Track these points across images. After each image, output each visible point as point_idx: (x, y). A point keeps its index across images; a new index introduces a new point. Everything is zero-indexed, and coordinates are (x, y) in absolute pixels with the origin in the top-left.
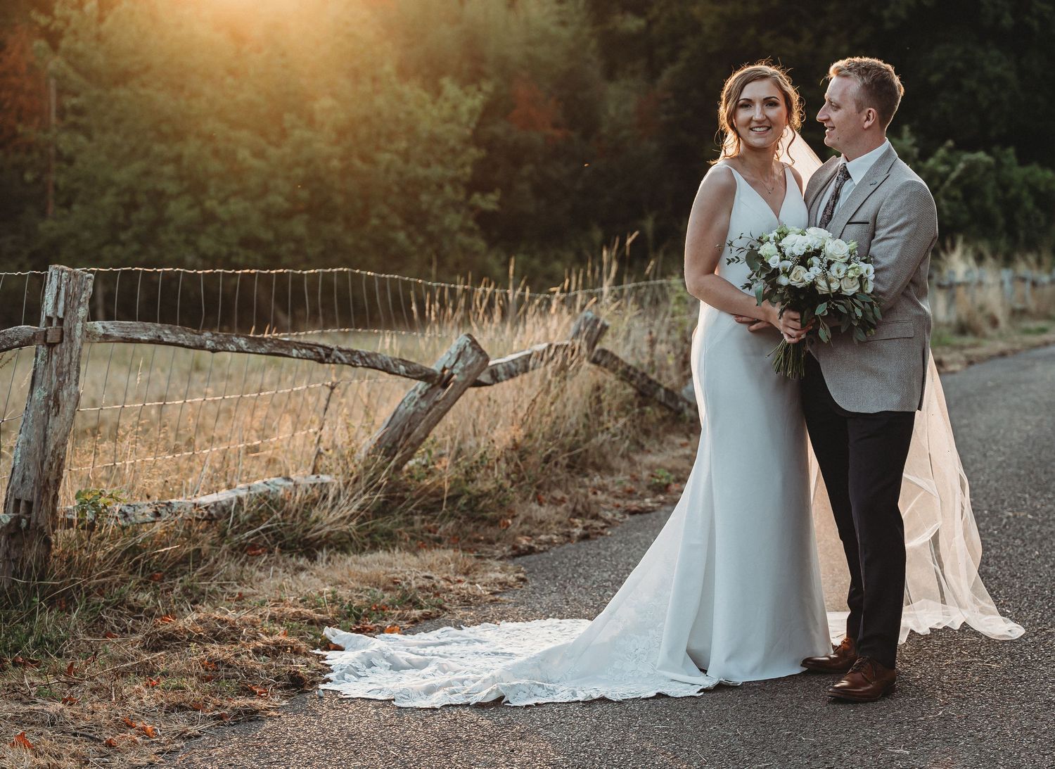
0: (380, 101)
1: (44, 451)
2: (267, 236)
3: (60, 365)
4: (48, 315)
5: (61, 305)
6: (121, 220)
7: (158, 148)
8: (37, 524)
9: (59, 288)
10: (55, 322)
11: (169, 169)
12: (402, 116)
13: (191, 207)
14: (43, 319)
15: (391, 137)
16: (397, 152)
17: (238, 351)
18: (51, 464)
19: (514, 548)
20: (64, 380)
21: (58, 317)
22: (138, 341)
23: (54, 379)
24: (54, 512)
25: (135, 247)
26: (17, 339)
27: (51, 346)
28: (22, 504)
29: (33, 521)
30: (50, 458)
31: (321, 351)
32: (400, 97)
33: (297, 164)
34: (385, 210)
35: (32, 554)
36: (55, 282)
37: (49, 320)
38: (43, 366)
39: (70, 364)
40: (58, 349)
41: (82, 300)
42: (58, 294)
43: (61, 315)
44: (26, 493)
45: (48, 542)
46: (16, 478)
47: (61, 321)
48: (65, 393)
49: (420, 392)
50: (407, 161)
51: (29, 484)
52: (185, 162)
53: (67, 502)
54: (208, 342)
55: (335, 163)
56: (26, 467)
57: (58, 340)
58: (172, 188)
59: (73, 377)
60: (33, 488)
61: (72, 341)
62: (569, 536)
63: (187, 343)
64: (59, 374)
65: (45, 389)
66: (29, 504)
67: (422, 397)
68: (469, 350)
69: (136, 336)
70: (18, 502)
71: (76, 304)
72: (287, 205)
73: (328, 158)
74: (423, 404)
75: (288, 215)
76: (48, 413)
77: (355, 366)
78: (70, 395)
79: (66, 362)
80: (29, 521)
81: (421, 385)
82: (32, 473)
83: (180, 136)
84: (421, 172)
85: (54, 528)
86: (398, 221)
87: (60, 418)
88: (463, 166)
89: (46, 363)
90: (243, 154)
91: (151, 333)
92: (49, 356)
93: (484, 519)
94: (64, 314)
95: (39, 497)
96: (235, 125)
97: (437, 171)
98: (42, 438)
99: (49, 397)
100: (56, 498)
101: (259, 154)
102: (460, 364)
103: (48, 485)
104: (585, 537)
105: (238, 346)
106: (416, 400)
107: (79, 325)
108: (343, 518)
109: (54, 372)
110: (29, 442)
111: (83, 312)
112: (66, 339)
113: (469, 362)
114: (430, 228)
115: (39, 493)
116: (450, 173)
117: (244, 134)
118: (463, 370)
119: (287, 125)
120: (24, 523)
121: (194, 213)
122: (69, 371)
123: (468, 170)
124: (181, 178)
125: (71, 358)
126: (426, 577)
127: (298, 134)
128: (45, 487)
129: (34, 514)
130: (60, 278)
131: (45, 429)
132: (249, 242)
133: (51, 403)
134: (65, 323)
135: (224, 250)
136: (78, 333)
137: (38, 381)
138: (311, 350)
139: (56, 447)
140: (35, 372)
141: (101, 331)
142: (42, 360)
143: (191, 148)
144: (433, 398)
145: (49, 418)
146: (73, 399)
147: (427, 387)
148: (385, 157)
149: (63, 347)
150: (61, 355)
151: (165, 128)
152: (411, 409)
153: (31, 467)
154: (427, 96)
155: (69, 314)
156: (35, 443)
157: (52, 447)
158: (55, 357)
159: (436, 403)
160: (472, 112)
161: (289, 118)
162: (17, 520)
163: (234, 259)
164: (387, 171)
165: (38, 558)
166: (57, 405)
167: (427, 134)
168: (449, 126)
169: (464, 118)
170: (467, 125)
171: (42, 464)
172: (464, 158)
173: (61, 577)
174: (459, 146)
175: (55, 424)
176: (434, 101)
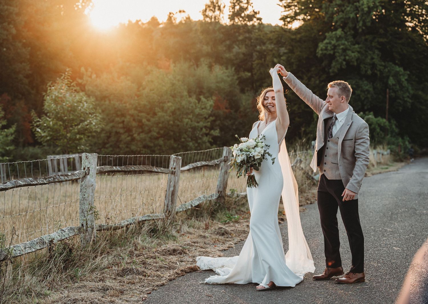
0: (184, 103)
2: (152, 145)
3: (227, 165)
5: (227, 154)
6: (106, 141)
7: (117, 119)
8: (223, 196)
9: (227, 151)
11: (121, 125)
12: (190, 107)
13: (128, 136)
14: (223, 156)
15: (187, 114)
16: (190, 119)
23: (226, 168)
24: (225, 194)
25: (111, 149)
27: (225, 162)
28: (220, 192)
32: (190, 103)
33: (160, 123)
34: (186, 136)
36: (226, 150)
37: (225, 157)
38: (223, 166)
43: (227, 156)
44: (221, 190)
45: (225, 199)
46: (219, 187)
47: (227, 157)
50: (192, 121)
51: (221, 188)
52: (125, 123)
53: (228, 192)
55: (171, 122)
56: (220, 185)
58: (122, 131)
61: (229, 161)
64: (227, 167)
66: (221, 192)
70: (219, 191)
72: (157, 135)
73: (169, 121)
75: (157, 138)
76: (225, 174)
82: (222, 186)
83: (123, 115)
84: (196, 124)
85: (225, 197)
86: (190, 140)
88: (208, 122)
90: (144, 120)
92: (225, 164)
94: (228, 155)
96: (140, 112)
97: (201, 124)
98: (224, 179)
99: (225, 172)
100: (226, 191)
101: (149, 120)
103: (225, 188)
107: (231, 158)
110: (221, 180)
111: (231, 155)
114: (199, 141)
115: (223, 189)
116: (204, 125)
117: (143, 114)
119: (156, 111)
120: (220, 195)
121: (129, 138)
123: (209, 123)
124: (124, 128)
127: (160, 114)
129: (222, 194)
130: (227, 149)
131: (224, 177)
132: (145, 147)
135: (139, 149)
143: (127, 119)
148: (186, 120)
151: (119, 113)
154: (197, 101)
156: (222, 180)
157: (225, 181)
160: (211, 106)
161: (157, 109)
162: (219, 196)
163: (142, 152)
164: (187, 124)
165: (224, 202)
166: (226, 172)
167: (197, 113)
168: (204, 110)
169: (208, 108)
170: (209, 110)
171: (224, 184)
172: (208, 120)
173: (228, 205)
174: (207, 117)
175: (226, 176)
176: (199, 103)
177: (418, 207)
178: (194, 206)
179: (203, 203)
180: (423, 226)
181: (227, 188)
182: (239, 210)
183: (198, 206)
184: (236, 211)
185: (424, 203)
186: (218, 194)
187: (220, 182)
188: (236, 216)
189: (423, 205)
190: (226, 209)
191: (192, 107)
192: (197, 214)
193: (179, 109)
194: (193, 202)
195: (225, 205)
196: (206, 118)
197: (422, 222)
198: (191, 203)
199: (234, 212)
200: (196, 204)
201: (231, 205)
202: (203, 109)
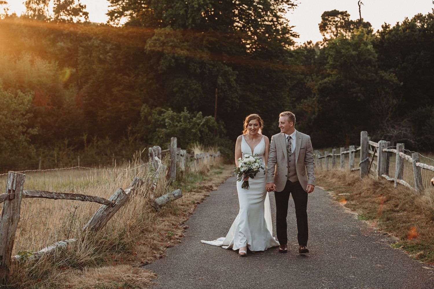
1: (7, 238)
3: (14, 207)
4: (9, 189)
5: (14, 185)
8: (5, 264)
9: (13, 180)
10: (12, 191)
16: (4, 115)
17: (63, 199)
18: (10, 242)
19: (142, 263)
20: (15, 212)
21: (13, 190)
22: (36, 197)
23: (12, 212)
24: (10, 259)
26: (4, 199)
27: (10, 200)
29: (3, 263)
30: (9, 240)
31: (83, 196)
32: (5, 97)
36: (12, 177)
37: (9, 191)
38: (7, 207)
39: (17, 206)
40: (13, 201)
41: (22, 184)
42: (13, 181)
43: (14, 189)
45: (8, 270)
47: (14, 191)
48: (15, 217)
49: (104, 209)
54: (55, 196)
57: (13, 198)
59: (18, 211)
60: (3, 251)
61: (18, 198)
62: (155, 257)
63: (49, 197)
64: (13, 210)
65: (8, 216)
66: (2, 257)
67: (105, 210)
68: (122, 194)
69: (36, 195)
71: (20, 185)
74: (105, 213)
76: (9, 224)
77: (92, 202)
78: (17, 217)
79: (16, 206)
81: (104, 206)
84: (12, 121)
85: (10, 265)
87: (13, 226)
89: (8, 206)
91: (39, 194)
92: (10, 203)
93: (128, 252)
94: (15, 189)
95: (5, 254)
98: (7, 233)
99: (9, 218)
100: (11, 254)
102: (119, 199)
103: (9, 249)
104: (161, 257)
105: (63, 197)
106: (103, 211)
107: (21, 192)
108: (89, 255)
109: (12, 209)
110: (2, 234)
111: (22, 188)
112: (16, 198)
113: (122, 198)
114: (15, 140)
115: (5, 253)
118: (120, 201)
122: (17, 209)
123: (27, 121)
125: (18, 204)
126: (128, 276)
128: (7, 251)
129: (3, 260)
130: (14, 176)
131: (8, 230)
133: (10, 220)
134: (16, 192)
136: (20, 195)
137: (5, 213)
138: (80, 196)
139: (11, 236)
140: (3, 209)
141: (26, 194)
142: (7, 205)
144: (109, 210)
145: (9, 226)
146: (18, 219)
147: (107, 207)
149: (15, 200)
150: (14, 203)
152: (101, 214)
153: (2, 244)
154: (13, 96)
155: (17, 188)
156: (4, 235)
157: (10, 236)
158: (12, 204)
159: (110, 212)
165: (7, 276)
166: (12, 221)
167: (13, 109)
168: (20, 106)
169: (26, 103)
170: (27, 105)
171: (7, 242)
172: (26, 117)
173: (14, 283)
174: (24, 113)
175: (11, 228)
176: (15, 98)
191: (7, 101)
196: (23, 115)
201: (21, 281)
202: (20, 104)
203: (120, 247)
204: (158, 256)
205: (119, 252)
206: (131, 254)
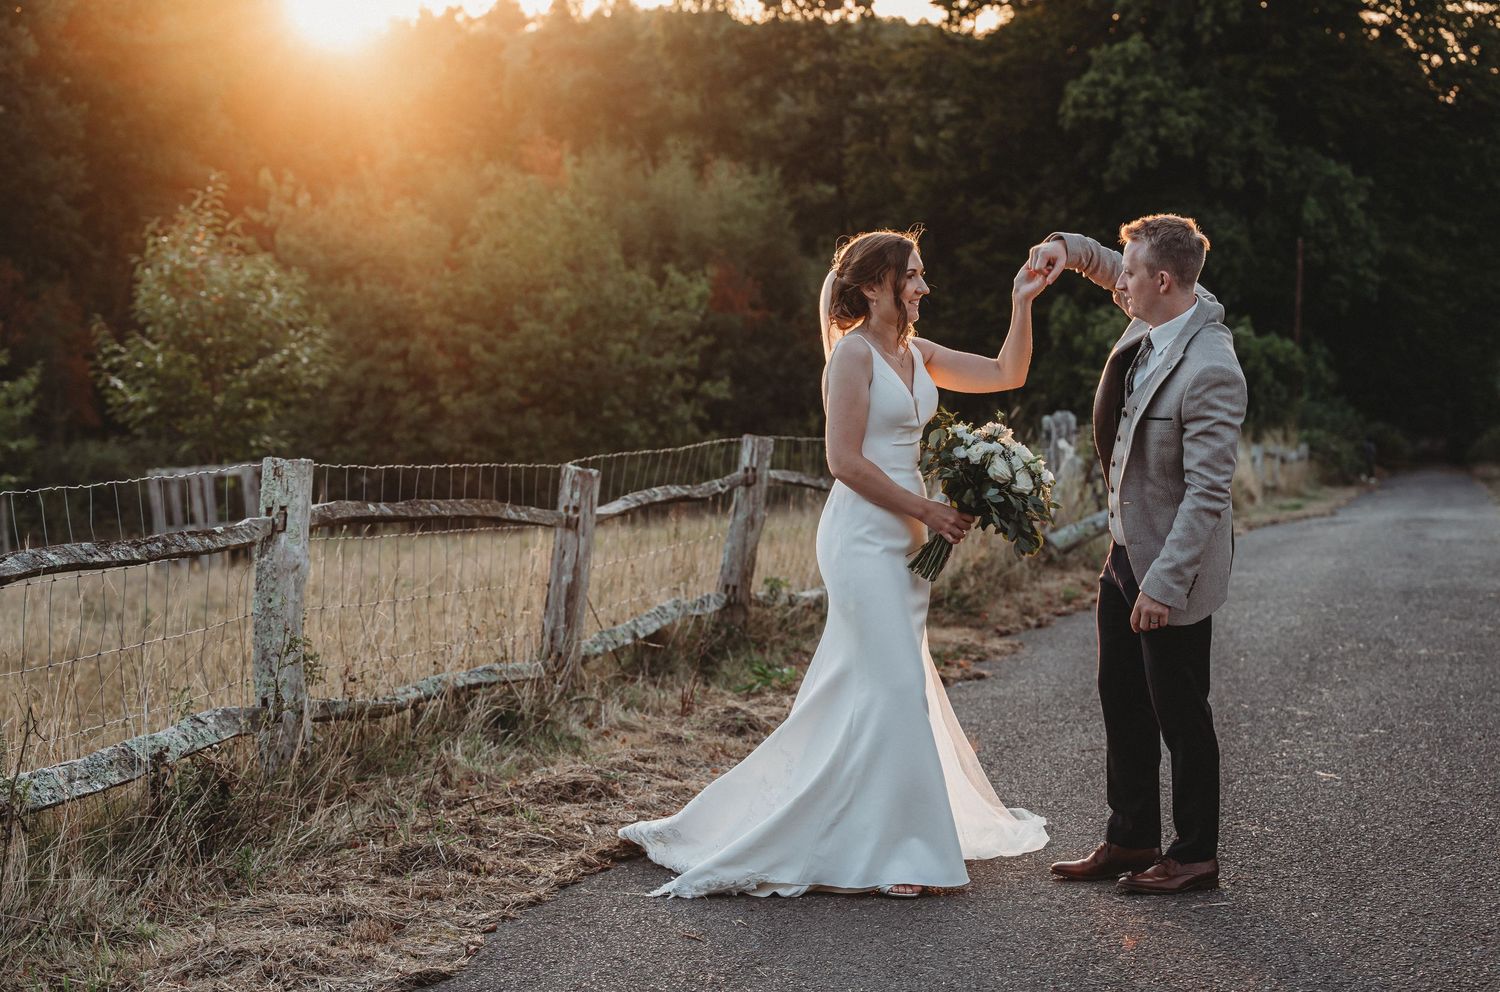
0: (609, 288)
1: (744, 553)
2: (502, 431)
3: (754, 498)
4: (746, 466)
5: (754, 459)
6: (346, 419)
7: (385, 345)
8: (740, 601)
9: (752, 450)
10: (750, 472)
11: (396, 366)
12: (631, 304)
13: (422, 403)
14: (741, 468)
15: (621, 326)
16: (629, 342)
18: (748, 562)
19: (997, 631)
20: (757, 508)
22: (791, 483)
23: (751, 507)
24: (749, 594)
25: (363, 446)
27: (748, 486)
28: (730, 590)
29: (738, 599)
30: (748, 558)
32: (630, 287)
33: (528, 357)
34: (618, 402)
35: (740, 618)
36: (750, 445)
37: (746, 470)
38: (742, 499)
39: (760, 497)
40: (753, 487)
41: (767, 457)
42: (751, 453)
43: (754, 465)
44: (734, 580)
45: (747, 613)
46: (726, 571)
47: (754, 470)
50: (636, 351)
51: (736, 574)
52: (411, 358)
53: (759, 590)
55: (568, 355)
56: (733, 564)
57: (753, 482)
58: (399, 385)
60: (736, 578)
61: (761, 482)
62: (1028, 626)
64: (754, 503)
65: (744, 514)
66: (735, 588)
70: (727, 587)
71: (764, 459)
72: (520, 399)
73: (558, 352)
75: (519, 410)
76: (747, 529)
78: (760, 517)
79: (758, 494)
80: (735, 599)
82: (737, 568)
83: (404, 332)
84: (653, 361)
85: (750, 605)
86: (631, 413)
87: (754, 532)
88: (692, 353)
89: (745, 497)
90: (475, 349)
92: (747, 493)
93: (970, 613)
94: (758, 464)
95: (741, 583)
96: (463, 319)
97: (669, 360)
98: (742, 546)
99: (747, 518)
100: (750, 583)
101: (490, 348)
103: (747, 575)
107: (766, 472)
109: (751, 502)
110: (734, 548)
111: (768, 464)
112: (758, 481)
114: (662, 418)
115: (741, 580)
116: (680, 362)
117: (472, 329)
119: (516, 317)
120: (732, 600)
121: (424, 410)
122: (760, 502)
123: (696, 358)
124: (406, 374)
125: (761, 493)
127: (530, 326)
128: (744, 577)
129: (738, 594)
130: (753, 443)
131: (745, 539)
132: (479, 438)
133: (749, 522)
134: (757, 471)
135: (458, 446)
136: (766, 477)
137: (739, 509)
139: (751, 550)
141: (774, 476)
142: (742, 495)
143: (418, 343)
146: (762, 519)
148: (617, 348)
149: (756, 486)
150: (755, 492)
151: (390, 324)
153: (736, 564)
154: (653, 283)
155: (760, 464)
156: (738, 547)
157: (749, 551)
158: (751, 493)
160: (701, 298)
161: (519, 311)
162: (728, 600)
163: (467, 456)
164: (620, 360)
165: (745, 622)
166: (752, 522)
167: (655, 323)
168: (676, 313)
169: (693, 304)
170: (696, 311)
171: (743, 561)
172: (692, 346)
173: (758, 633)
174: (688, 335)
175: (751, 535)
176: (660, 288)
177: (1400, 637)
178: (641, 635)
179: (673, 624)
180: (1418, 701)
181: (756, 574)
182: (796, 650)
183: (658, 636)
184: (784, 653)
185: (1420, 623)
186: (725, 597)
187: (730, 556)
188: (785, 670)
189: (1419, 628)
190: (753, 645)
191: (638, 301)
192: (653, 663)
193: (593, 310)
194: (640, 623)
195: (750, 633)
196: (684, 341)
197: (1413, 685)
198: (633, 628)
199: (779, 655)
200: (651, 630)
201: (768, 632)
202: (673, 308)
203: (954, 600)
204: (1033, 622)
205: (950, 611)
206: (977, 615)
